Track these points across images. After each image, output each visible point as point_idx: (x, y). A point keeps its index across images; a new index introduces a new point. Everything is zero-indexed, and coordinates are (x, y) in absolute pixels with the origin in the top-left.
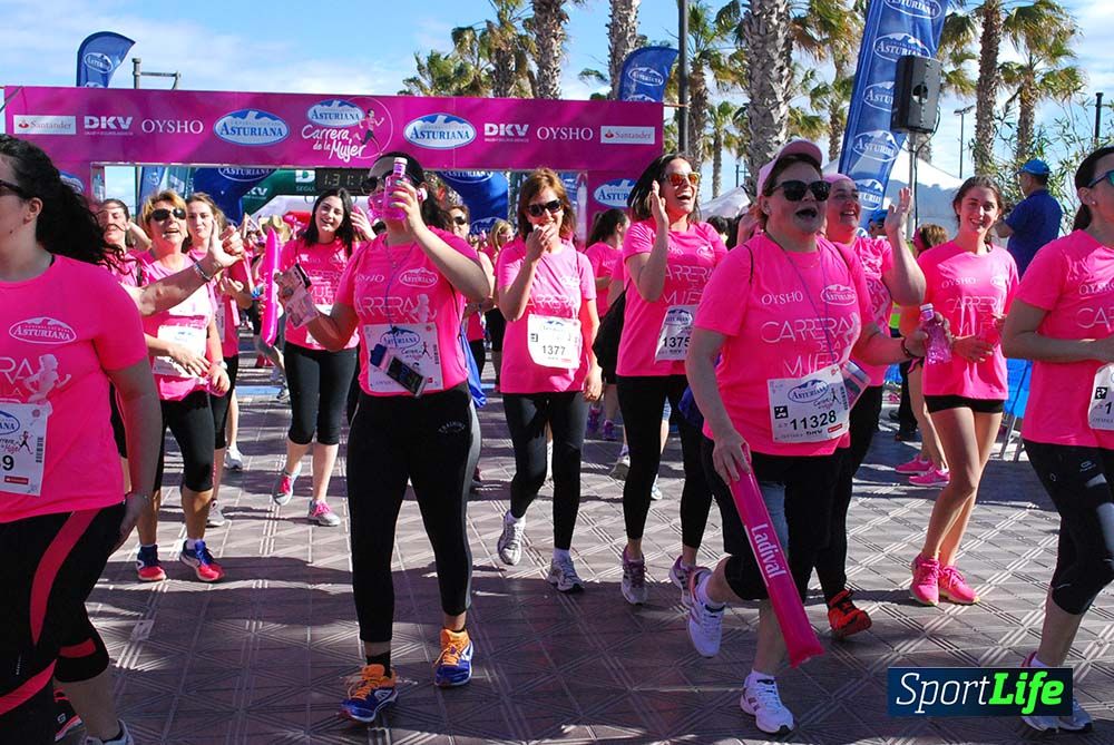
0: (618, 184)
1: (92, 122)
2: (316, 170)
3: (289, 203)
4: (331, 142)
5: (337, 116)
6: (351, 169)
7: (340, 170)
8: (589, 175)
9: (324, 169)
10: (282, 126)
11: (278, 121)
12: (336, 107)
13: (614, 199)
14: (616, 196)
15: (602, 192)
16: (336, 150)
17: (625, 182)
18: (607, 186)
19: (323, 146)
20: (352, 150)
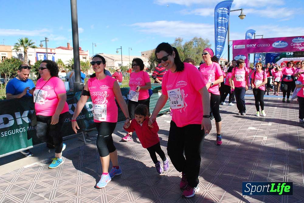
1: (248, 46)
2: (293, 52)
3: (284, 59)
4: (297, 46)
5: (299, 41)
6: (302, 52)
7: (299, 52)
9: (295, 52)
10: (286, 44)
11: (286, 43)
12: (299, 39)
16: (298, 48)
19: (295, 47)
20: (302, 47)
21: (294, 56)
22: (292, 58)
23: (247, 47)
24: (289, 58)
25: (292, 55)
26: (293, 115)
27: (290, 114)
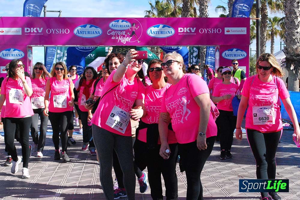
2: (113, 47)
4: (118, 36)
6: (126, 46)
7: (123, 47)
8: (220, 47)
9: (116, 46)
10: (99, 30)
11: (98, 28)
12: (120, 23)
13: (230, 56)
14: (231, 55)
15: (225, 54)
16: (120, 39)
17: (235, 50)
18: (227, 51)
19: (115, 38)
20: (127, 39)
23: (26, 32)
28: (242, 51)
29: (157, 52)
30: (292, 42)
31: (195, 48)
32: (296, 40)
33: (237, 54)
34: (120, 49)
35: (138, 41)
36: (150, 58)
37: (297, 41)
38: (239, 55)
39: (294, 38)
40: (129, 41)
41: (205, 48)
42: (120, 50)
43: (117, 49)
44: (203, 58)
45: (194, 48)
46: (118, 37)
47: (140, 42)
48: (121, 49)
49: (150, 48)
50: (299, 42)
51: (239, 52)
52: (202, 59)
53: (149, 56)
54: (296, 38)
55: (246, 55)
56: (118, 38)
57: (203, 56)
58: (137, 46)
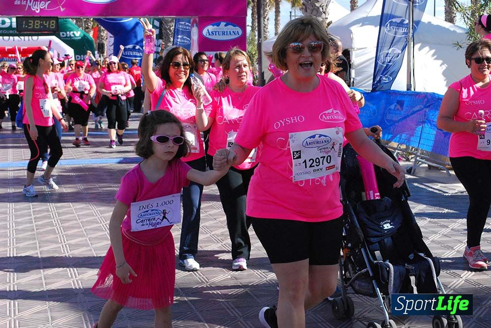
0: (218, 25)
2: (17, 18)
6: (40, 17)
7: (34, 18)
8: (199, 19)
9: (22, 17)
13: (216, 35)
14: (217, 33)
15: (208, 30)
16: (30, 5)
17: (223, 24)
18: (211, 26)
19: (21, 2)
20: (41, 5)
21: (20, 31)
22: (16, 38)
24: (6, 38)
25: (14, 29)
26: (26, 223)
27: (19, 220)
28: (234, 26)
29: (87, 28)
30: (315, 12)
31: (157, 22)
32: (321, 8)
33: (227, 32)
34: (30, 21)
35: (62, 9)
36: (77, 38)
37: (321, 10)
38: (230, 32)
39: (317, 5)
40: (45, 8)
41: (171, 22)
42: (31, 23)
43: (24, 22)
44: (169, 38)
45: (155, 21)
46: (25, 1)
47: (65, 10)
48: (32, 21)
49: (75, 21)
50: (325, 13)
51: (230, 28)
52: (167, 39)
53: (75, 36)
54: (321, 6)
55: (240, 32)
56: (26, 3)
57: (168, 34)
58: (59, 17)
